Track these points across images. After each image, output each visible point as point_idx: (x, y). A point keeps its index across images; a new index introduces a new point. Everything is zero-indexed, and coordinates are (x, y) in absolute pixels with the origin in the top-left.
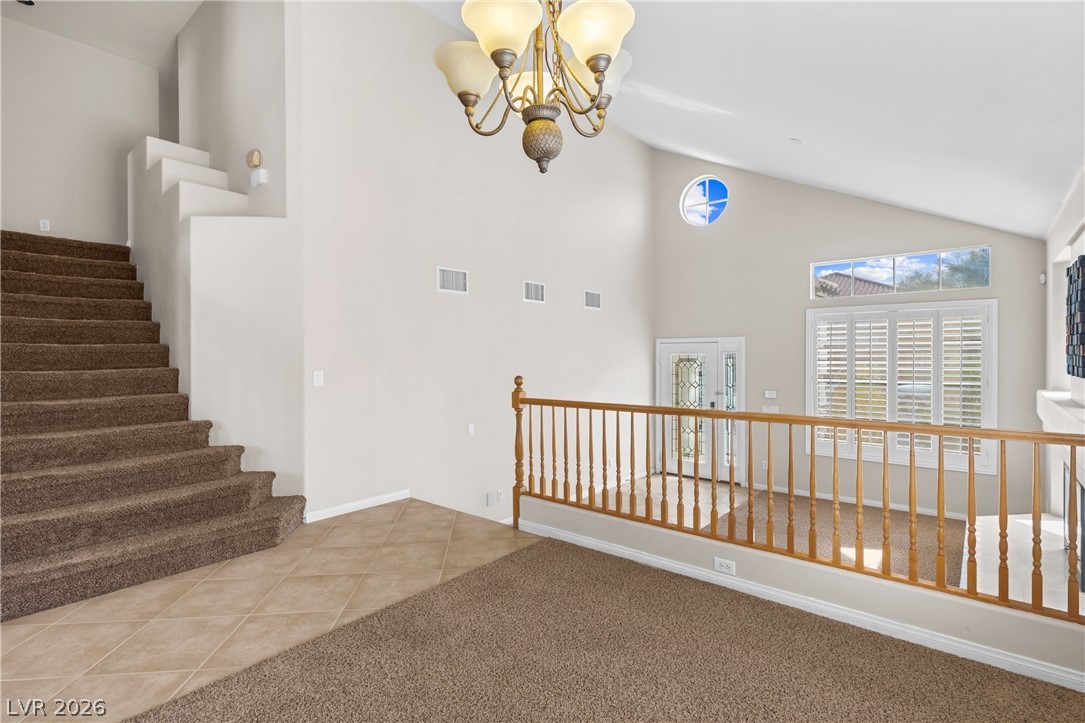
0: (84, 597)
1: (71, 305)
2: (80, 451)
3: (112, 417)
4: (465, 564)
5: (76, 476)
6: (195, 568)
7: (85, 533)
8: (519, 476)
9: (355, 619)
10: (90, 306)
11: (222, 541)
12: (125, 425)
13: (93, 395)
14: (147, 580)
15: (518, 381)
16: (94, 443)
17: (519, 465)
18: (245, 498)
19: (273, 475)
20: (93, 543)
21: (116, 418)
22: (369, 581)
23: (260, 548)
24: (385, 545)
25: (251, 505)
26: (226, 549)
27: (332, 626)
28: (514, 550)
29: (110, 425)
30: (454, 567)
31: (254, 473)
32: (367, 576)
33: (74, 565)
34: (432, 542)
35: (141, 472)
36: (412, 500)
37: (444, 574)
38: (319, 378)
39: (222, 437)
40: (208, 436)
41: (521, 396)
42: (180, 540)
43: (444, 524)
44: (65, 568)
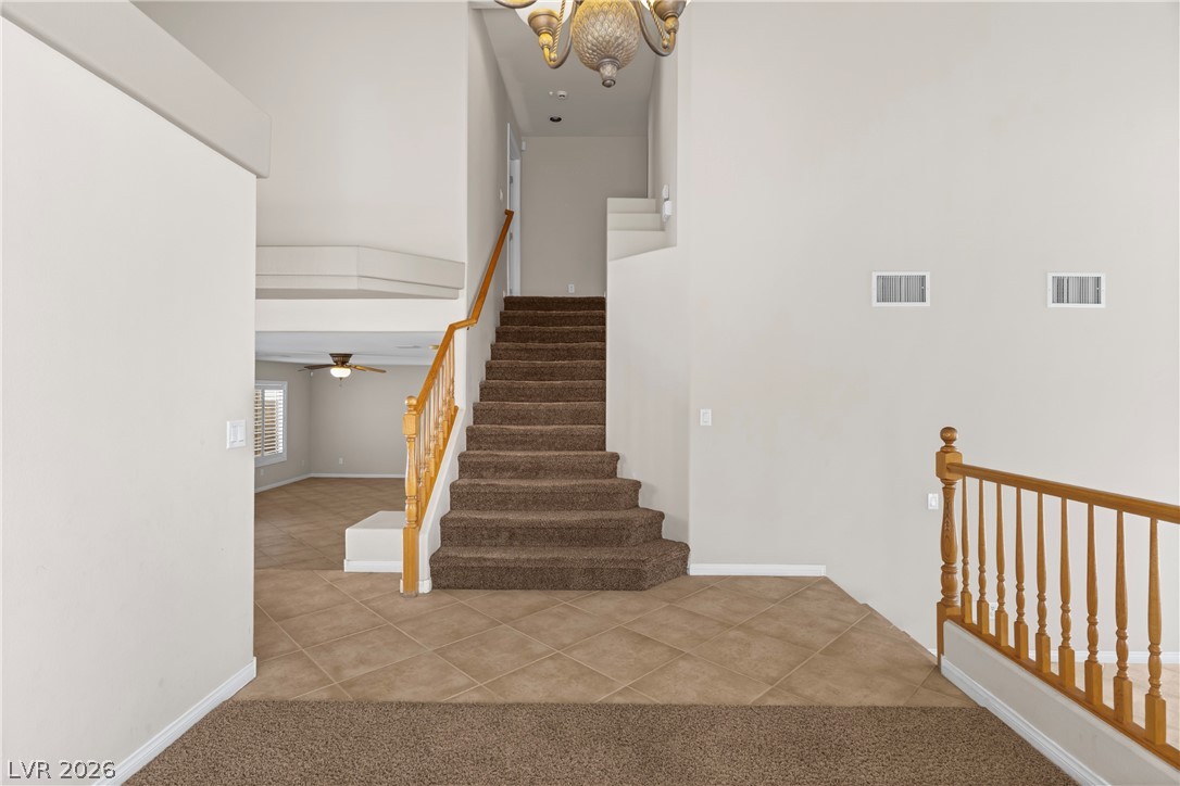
0: (491, 588)
1: (552, 350)
2: (522, 467)
3: (550, 442)
4: (808, 692)
5: (509, 488)
6: (569, 589)
7: (505, 535)
8: (948, 587)
9: (628, 702)
10: (563, 350)
11: (592, 571)
12: (559, 450)
13: (547, 423)
14: (533, 588)
15: (948, 435)
16: (531, 463)
17: (947, 570)
18: (625, 533)
19: (662, 515)
20: (509, 544)
21: (554, 443)
22: (682, 664)
23: (628, 588)
24: (741, 627)
25: (632, 541)
26: (597, 580)
27: (601, 698)
28: (901, 703)
29: (550, 449)
30: (791, 690)
31: (647, 509)
32: (686, 657)
33: (485, 560)
34: (796, 644)
35: (552, 493)
36: (825, 581)
37: (769, 694)
38: (706, 417)
39: (628, 470)
40: (616, 468)
41: (949, 458)
42: (558, 560)
43: (835, 625)
44: (479, 560)
